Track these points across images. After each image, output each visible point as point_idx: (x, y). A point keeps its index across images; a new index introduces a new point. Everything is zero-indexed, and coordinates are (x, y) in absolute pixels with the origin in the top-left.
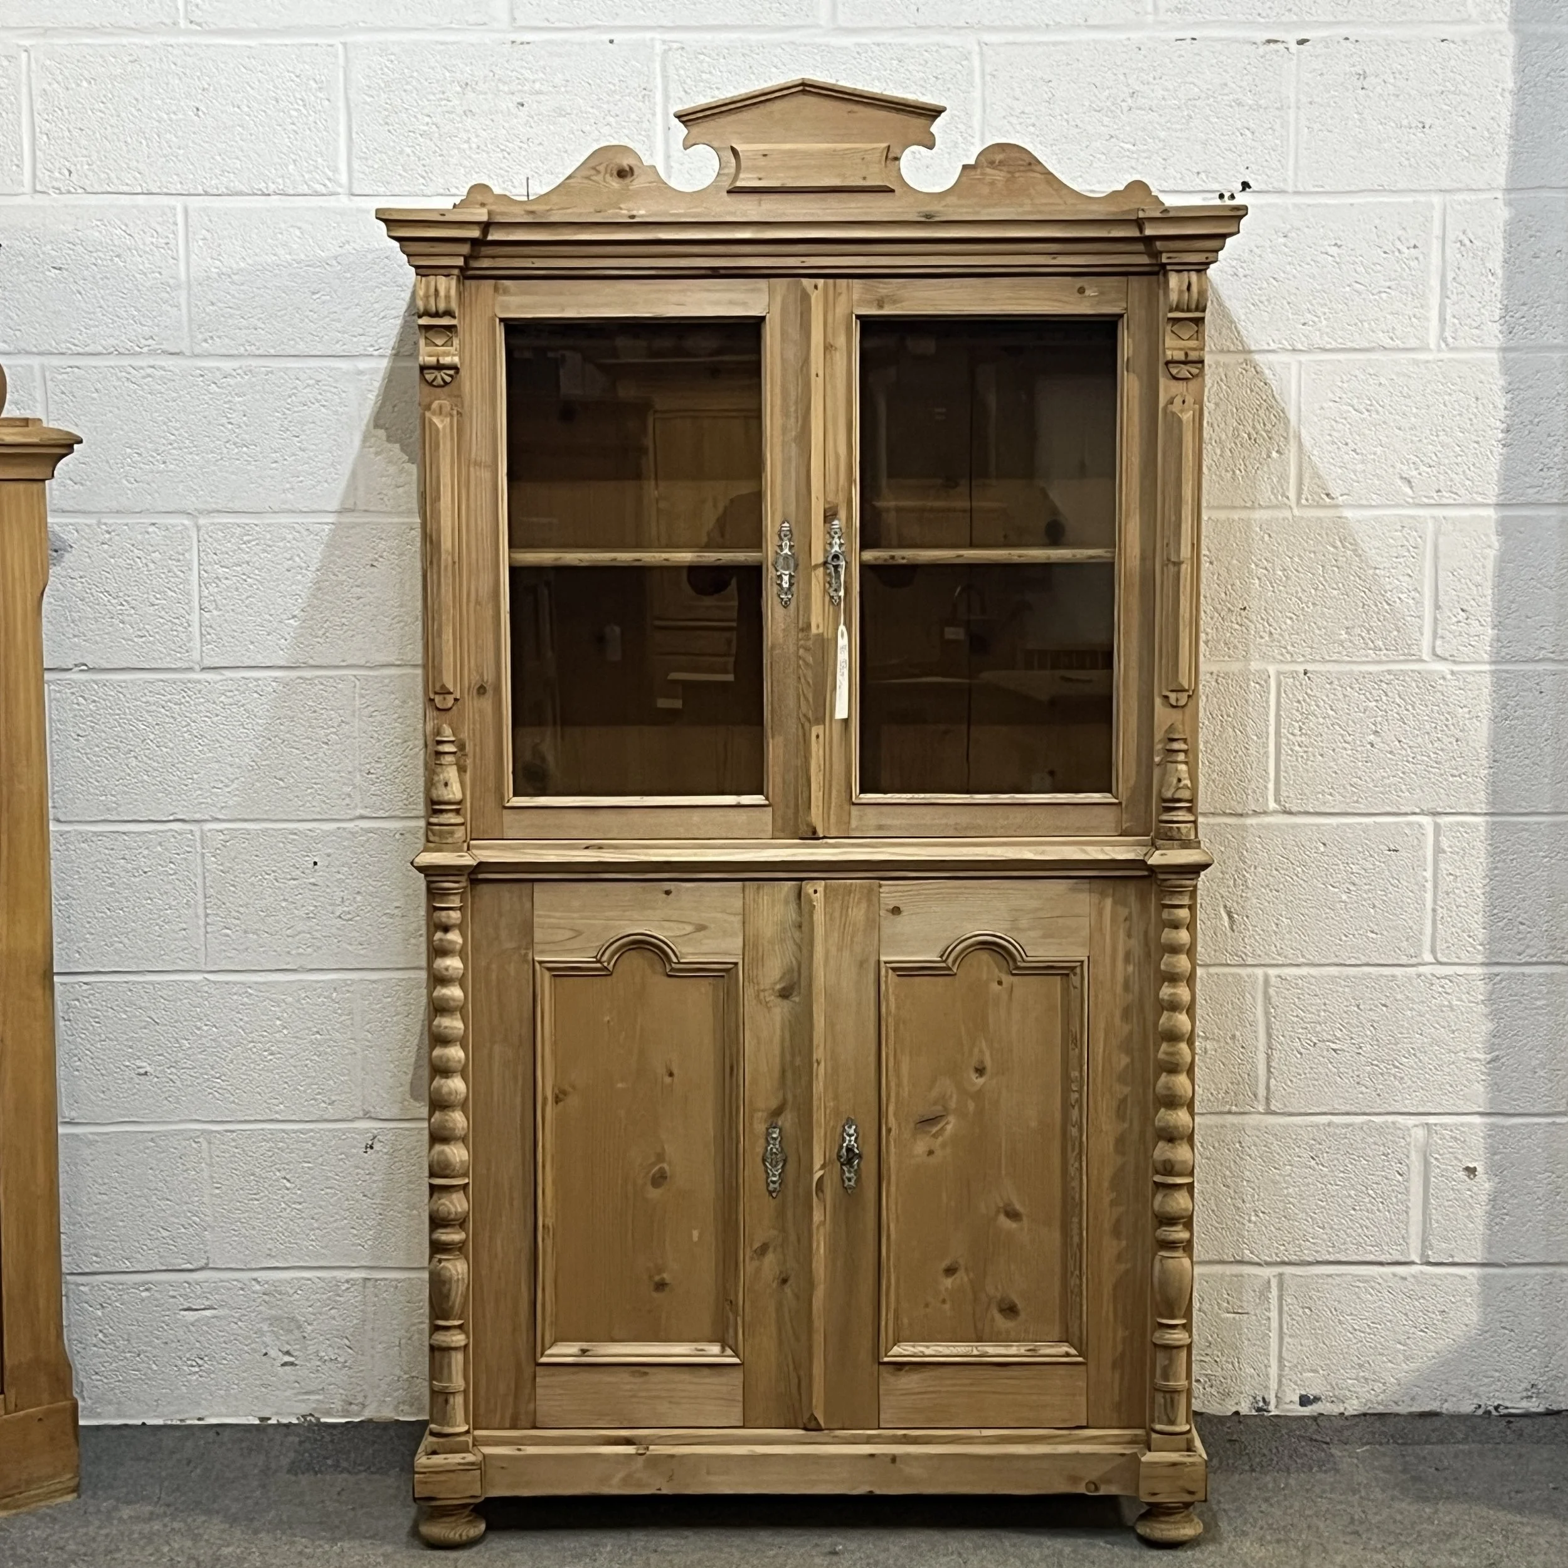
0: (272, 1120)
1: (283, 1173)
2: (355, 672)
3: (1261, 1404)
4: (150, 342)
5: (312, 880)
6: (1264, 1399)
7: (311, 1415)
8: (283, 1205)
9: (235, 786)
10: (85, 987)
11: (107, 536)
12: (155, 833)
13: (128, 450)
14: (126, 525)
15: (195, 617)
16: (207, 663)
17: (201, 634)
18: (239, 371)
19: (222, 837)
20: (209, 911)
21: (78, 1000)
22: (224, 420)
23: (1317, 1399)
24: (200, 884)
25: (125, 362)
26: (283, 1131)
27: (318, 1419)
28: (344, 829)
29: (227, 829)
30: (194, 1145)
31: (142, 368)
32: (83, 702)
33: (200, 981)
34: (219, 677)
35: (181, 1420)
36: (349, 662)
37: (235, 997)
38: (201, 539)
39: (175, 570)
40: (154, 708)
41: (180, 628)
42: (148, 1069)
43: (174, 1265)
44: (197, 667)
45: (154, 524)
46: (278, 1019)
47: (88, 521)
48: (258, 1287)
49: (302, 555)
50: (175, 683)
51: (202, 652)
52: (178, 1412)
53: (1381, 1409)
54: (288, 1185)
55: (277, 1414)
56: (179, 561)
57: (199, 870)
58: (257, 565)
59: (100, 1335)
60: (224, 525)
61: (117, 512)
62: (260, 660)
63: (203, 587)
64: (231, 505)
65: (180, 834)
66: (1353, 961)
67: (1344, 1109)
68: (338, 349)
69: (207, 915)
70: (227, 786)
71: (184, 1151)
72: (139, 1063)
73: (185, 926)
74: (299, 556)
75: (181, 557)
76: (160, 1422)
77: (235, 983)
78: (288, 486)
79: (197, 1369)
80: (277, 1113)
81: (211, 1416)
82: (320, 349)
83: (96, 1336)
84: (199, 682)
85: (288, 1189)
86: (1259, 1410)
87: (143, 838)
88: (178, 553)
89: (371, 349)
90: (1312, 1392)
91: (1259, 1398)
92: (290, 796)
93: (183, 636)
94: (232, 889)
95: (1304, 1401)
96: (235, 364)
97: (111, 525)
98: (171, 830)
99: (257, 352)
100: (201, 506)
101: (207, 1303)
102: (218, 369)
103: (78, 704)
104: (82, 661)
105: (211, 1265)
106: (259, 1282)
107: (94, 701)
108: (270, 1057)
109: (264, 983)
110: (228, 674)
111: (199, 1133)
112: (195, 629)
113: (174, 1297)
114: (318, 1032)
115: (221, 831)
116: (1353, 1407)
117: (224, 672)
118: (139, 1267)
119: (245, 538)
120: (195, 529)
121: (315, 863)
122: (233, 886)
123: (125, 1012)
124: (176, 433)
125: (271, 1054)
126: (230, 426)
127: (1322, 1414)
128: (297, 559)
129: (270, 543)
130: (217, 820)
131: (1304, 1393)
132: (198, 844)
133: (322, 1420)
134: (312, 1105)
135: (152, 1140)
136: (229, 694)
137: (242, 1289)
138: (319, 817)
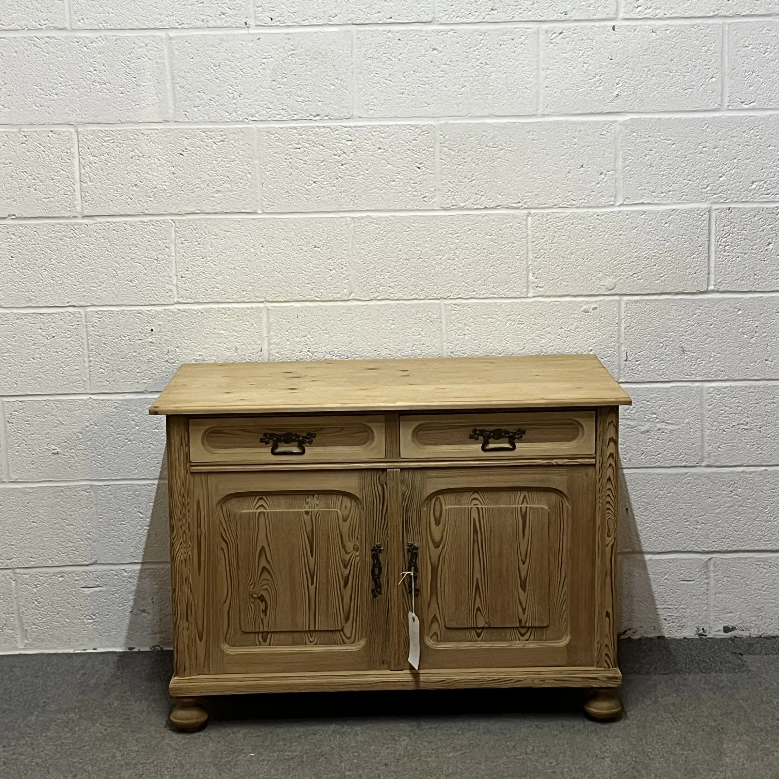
0: (131, 479)
1: (139, 509)
2: (172, 218)
3: (701, 632)
4: (47, 22)
5: (151, 340)
6: (703, 629)
7: (157, 646)
8: (139, 528)
9: (104, 285)
10: (20, 404)
11: (25, 138)
12: (59, 313)
13: (36, 87)
14: (36, 132)
15: (77, 187)
16: (86, 213)
17: (82, 196)
18: (100, 39)
19: (98, 316)
20: (91, 359)
21: (16, 411)
22: (92, 69)
23: (734, 629)
24: (85, 343)
25: (31, 34)
26: (137, 485)
27: (161, 648)
28: (168, 310)
29: (100, 311)
30: (87, 494)
31: (42, 38)
32: (14, 237)
33: (88, 399)
34: (93, 222)
35: (84, 650)
36: (169, 211)
37: (108, 409)
38: (80, 139)
39: (65, 158)
40: (55, 240)
41: (69, 193)
42: (58, 450)
43: (77, 562)
44: (80, 217)
45: (51, 131)
46: (133, 421)
47: (13, 130)
48: (125, 574)
49: (139, 148)
50: (67, 226)
51: (82, 206)
52: (82, 645)
53: (770, 633)
54: (141, 516)
55: (138, 646)
56: (67, 153)
57: (84, 335)
58: (113, 155)
59: (36, 603)
60: (93, 131)
61: (31, 124)
62: (115, 211)
63: (82, 169)
64: (96, 119)
65: (73, 314)
66: (755, 378)
67: (751, 463)
68: (158, 24)
69: (90, 361)
70: (99, 286)
71: (81, 497)
72: (53, 447)
73: (77, 367)
74: (137, 149)
75: (69, 151)
76: (71, 651)
77: (107, 400)
78: (130, 107)
79: (92, 621)
80: (134, 474)
81: (100, 647)
82: (147, 25)
83: (33, 603)
84: (81, 224)
85: (141, 518)
86: (700, 635)
87: (51, 316)
88: (67, 148)
89: (177, 24)
90: (730, 624)
91: (701, 628)
92: (136, 291)
93: (71, 197)
94: (104, 345)
95: (727, 629)
96: (97, 34)
97: (27, 132)
98: (68, 312)
99: (109, 27)
100: (79, 120)
101: (97, 583)
102: (87, 38)
103: (11, 239)
104: (13, 213)
105: (98, 562)
106: (126, 571)
107: (20, 237)
108: (129, 443)
109: (124, 400)
110: (99, 220)
111: (89, 487)
112: (78, 194)
113: (77, 580)
114: (156, 428)
115: (97, 312)
116: (755, 633)
117: (95, 218)
118: (57, 564)
119: (106, 139)
120: (76, 134)
121: (152, 330)
122: (105, 344)
123: (44, 418)
124: (63, 76)
125: (130, 441)
126: (95, 72)
127: (736, 637)
128: (136, 151)
129: (120, 141)
130: (95, 305)
131: (726, 625)
132: (83, 320)
133: (165, 649)
134: (154, 470)
135: (62, 491)
136: (99, 231)
137: (116, 575)
138: (154, 303)
